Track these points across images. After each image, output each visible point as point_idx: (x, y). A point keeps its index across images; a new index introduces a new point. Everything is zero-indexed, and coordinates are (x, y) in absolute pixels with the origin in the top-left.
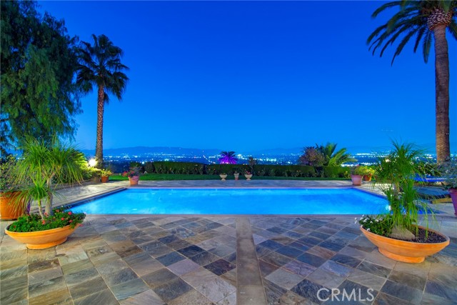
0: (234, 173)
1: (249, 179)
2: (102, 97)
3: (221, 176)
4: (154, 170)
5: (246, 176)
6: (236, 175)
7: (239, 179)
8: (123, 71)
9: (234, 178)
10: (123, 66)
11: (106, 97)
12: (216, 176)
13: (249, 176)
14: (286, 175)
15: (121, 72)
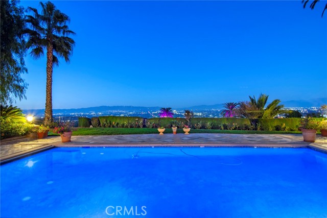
0: (172, 126)
1: (187, 133)
2: (51, 59)
3: (159, 130)
4: (99, 124)
5: (184, 130)
6: (174, 129)
7: (177, 132)
8: (70, 36)
9: (171, 132)
10: (70, 32)
11: (55, 59)
12: (154, 130)
13: (187, 130)
14: (222, 127)
15: (68, 36)
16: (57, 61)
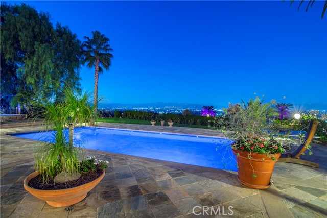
0: (160, 120)
1: (170, 126)
2: (98, 69)
3: (152, 122)
5: (169, 123)
6: (162, 122)
7: (164, 125)
8: (110, 52)
9: (160, 124)
10: (111, 49)
11: (100, 70)
12: (147, 122)
13: (171, 123)
15: (110, 53)
16: (102, 71)
